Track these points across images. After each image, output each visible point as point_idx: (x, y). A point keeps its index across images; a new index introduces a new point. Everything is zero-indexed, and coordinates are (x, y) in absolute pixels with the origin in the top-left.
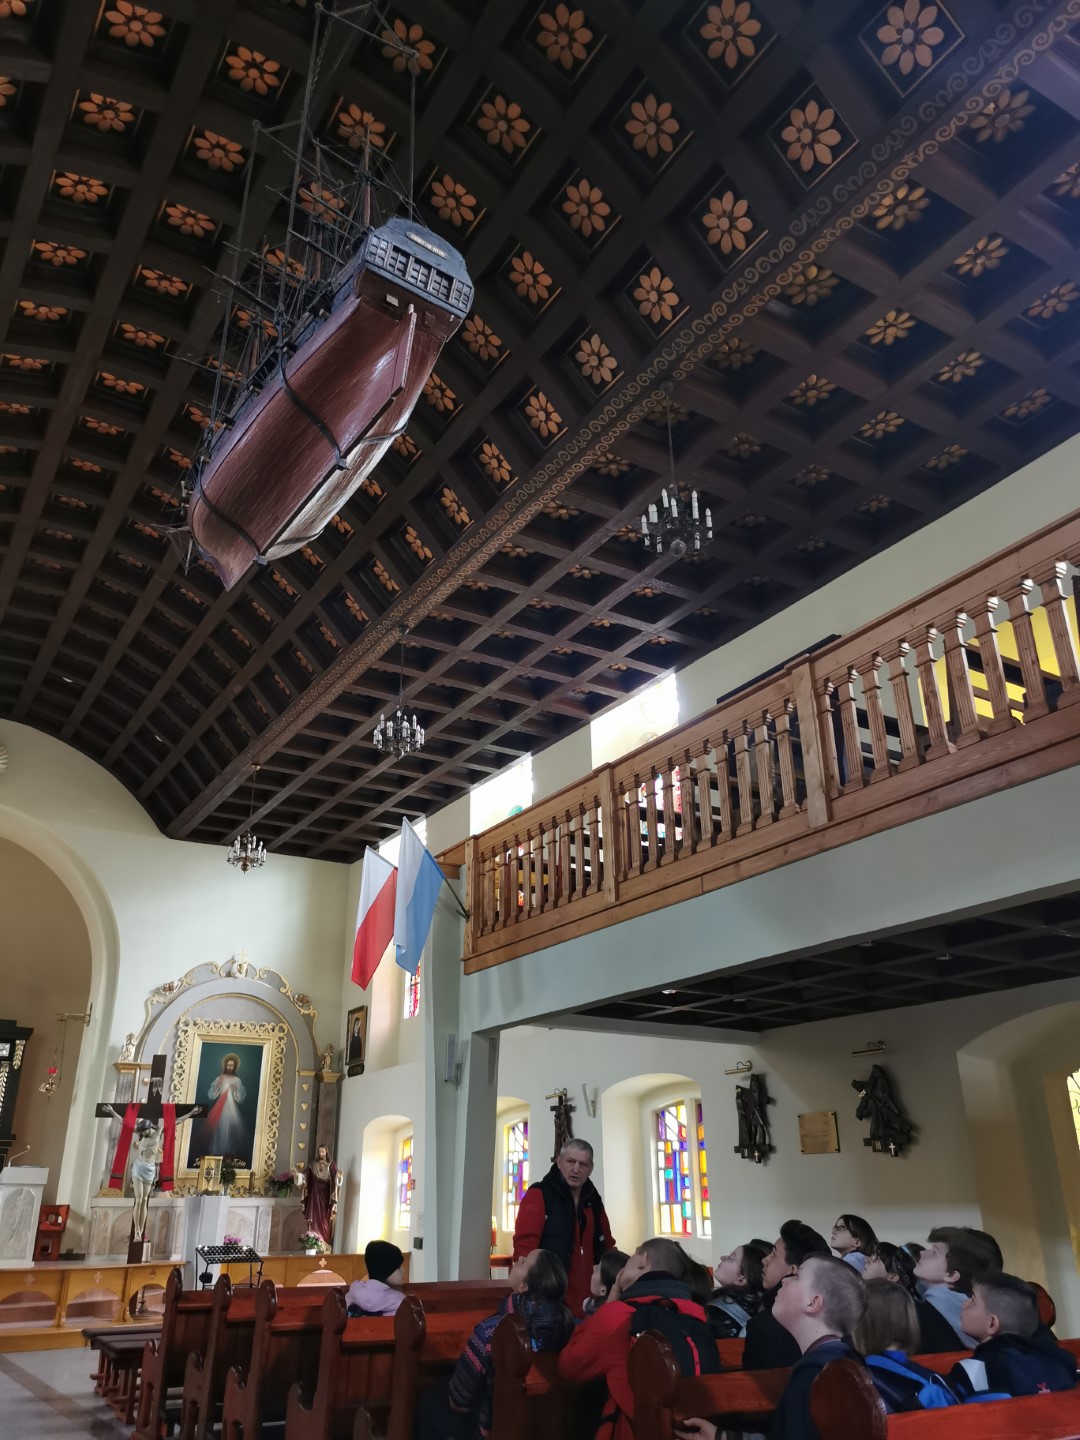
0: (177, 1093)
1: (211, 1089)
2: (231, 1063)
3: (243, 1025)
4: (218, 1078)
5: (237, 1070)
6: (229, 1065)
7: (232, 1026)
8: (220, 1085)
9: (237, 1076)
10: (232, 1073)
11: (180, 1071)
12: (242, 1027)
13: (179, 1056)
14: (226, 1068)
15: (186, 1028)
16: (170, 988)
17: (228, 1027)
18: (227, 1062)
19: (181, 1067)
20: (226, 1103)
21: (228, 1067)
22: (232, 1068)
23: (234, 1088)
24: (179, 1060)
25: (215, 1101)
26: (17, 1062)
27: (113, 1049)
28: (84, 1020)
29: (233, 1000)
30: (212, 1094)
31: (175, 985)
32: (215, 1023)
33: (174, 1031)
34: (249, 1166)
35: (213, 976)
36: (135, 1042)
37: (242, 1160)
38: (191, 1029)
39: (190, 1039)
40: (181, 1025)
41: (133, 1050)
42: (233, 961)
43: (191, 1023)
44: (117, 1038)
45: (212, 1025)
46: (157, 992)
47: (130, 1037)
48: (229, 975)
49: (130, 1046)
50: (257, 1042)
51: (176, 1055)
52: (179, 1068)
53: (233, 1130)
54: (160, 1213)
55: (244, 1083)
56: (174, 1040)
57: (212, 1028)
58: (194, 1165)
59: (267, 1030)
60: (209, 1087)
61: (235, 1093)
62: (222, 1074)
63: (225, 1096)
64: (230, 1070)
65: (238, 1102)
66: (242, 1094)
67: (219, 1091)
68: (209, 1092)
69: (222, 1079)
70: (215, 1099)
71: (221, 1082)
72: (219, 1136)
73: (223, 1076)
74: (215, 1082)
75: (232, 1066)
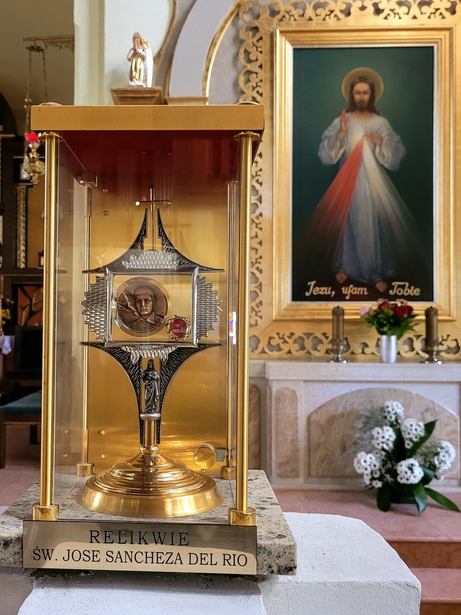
1: (326, 142)
2: (362, 87)
3: (381, 6)
4: (337, 121)
5: (377, 101)
6: (359, 93)
7: (354, 10)
8: (343, 135)
9: (378, 113)
12: (378, 11)
13: (247, 81)
14: (352, 99)
15: (253, 23)
17: (347, 13)
18: (352, 86)
21: (357, 97)
22: (366, 97)
24: (247, 88)
25: (335, 169)
30: (328, 154)
38: (265, 24)
39: (266, 43)
40: (244, 17)
43: (265, 12)
57: (310, 19)
58: (307, 294)
59: (438, 13)
60: (320, 141)
61: (377, 150)
62: (344, 111)
63: (357, 155)
64: (362, 101)
65: (386, 166)
66: (396, 150)
67: (341, 147)
68: (321, 146)
69: (346, 122)
70: (335, 162)
71: (344, 129)
72: (353, 238)
73: (347, 115)
74: (330, 128)
75: (365, 93)
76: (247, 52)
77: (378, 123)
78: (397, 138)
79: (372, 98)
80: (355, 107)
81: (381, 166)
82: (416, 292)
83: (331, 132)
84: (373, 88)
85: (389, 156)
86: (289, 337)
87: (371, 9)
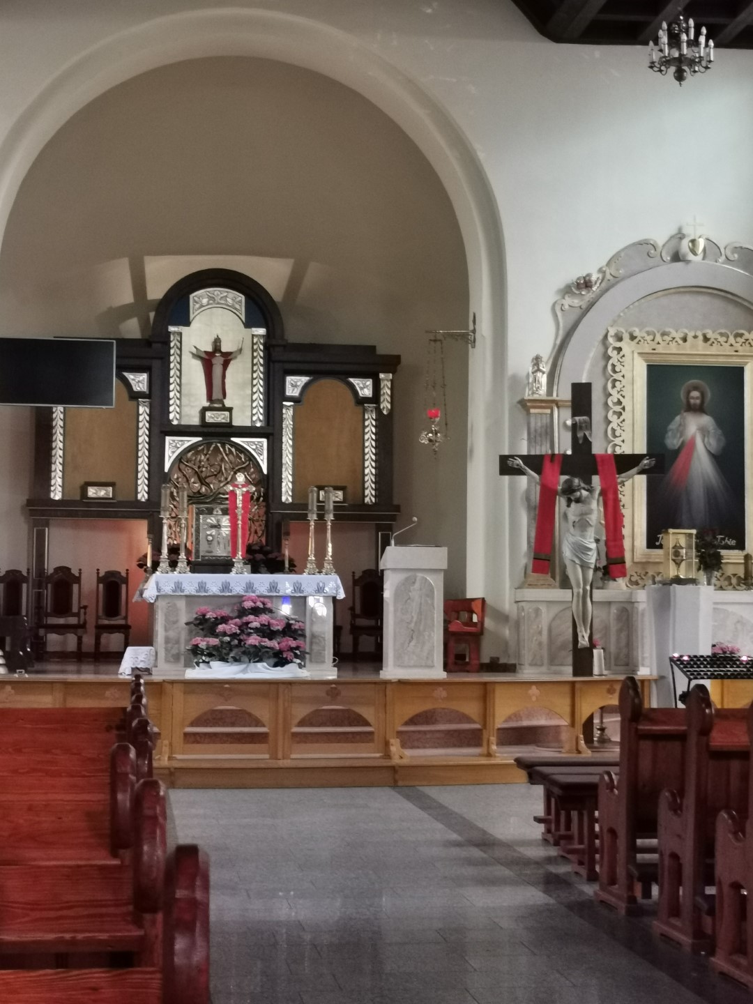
0: (617, 441)
1: (670, 434)
2: (695, 394)
3: (708, 336)
4: (678, 418)
5: (705, 405)
6: (693, 398)
7: (690, 338)
8: (682, 428)
9: (706, 414)
10: (700, 409)
11: (618, 408)
12: (706, 339)
13: (614, 386)
14: (688, 403)
15: (618, 345)
16: (586, 284)
17: (685, 340)
18: (689, 392)
19: (619, 403)
20: (695, 455)
21: (692, 401)
22: (698, 402)
23: (704, 431)
24: (614, 392)
25: (676, 453)
26: (386, 405)
27: (515, 380)
28: (466, 339)
29: (687, 298)
30: (672, 442)
31: (594, 278)
32: (663, 334)
33: (601, 349)
34: (741, 545)
35: (651, 262)
36: (546, 368)
37: (731, 537)
38: (626, 346)
39: (627, 360)
40: (611, 340)
41: (544, 379)
42: (680, 236)
43: (626, 337)
44: (519, 362)
45: (658, 338)
46: (567, 291)
47: (537, 360)
48: (677, 257)
49: (539, 374)
50: (734, 362)
51: (610, 385)
52: (615, 404)
53: (710, 493)
54: (614, 610)
55: (720, 422)
56: (602, 363)
57: (659, 343)
58: (657, 544)
59: (747, 342)
60: (666, 432)
61: (706, 439)
62: (682, 412)
63: (692, 444)
64: (695, 404)
65: (712, 452)
66: (719, 440)
67: (681, 437)
68: (666, 436)
69: (684, 418)
70: (677, 448)
71: (682, 423)
72: (689, 502)
73: (685, 414)
74: (673, 423)
75: (697, 398)
76: (614, 366)
77: (706, 420)
78: (719, 432)
79: (703, 402)
80: (691, 409)
81: (709, 452)
82: (733, 543)
83: (673, 426)
84: (703, 395)
85: (714, 444)
86: (645, 575)
87: (701, 338)
